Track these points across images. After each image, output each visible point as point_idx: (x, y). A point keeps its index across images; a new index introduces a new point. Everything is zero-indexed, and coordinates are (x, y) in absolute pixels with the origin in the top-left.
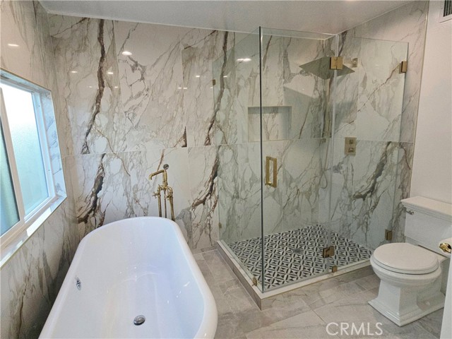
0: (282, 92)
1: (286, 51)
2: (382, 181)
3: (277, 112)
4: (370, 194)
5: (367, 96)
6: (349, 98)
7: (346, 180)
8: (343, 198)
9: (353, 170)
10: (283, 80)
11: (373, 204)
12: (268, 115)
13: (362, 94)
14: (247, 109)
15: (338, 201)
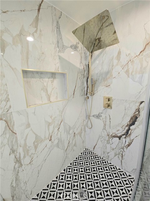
0: (57, 60)
1: (58, 22)
2: (135, 129)
3: (55, 78)
4: (125, 136)
5: (121, 67)
6: (105, 68)
7: (105, 125)
8: (103, 135)
9: (110, 119)
10: (58, 49)
11: (127, 143)
12: (47, 79)
13: (117, 65)
14: (21, 72)
15: (100, 137)
